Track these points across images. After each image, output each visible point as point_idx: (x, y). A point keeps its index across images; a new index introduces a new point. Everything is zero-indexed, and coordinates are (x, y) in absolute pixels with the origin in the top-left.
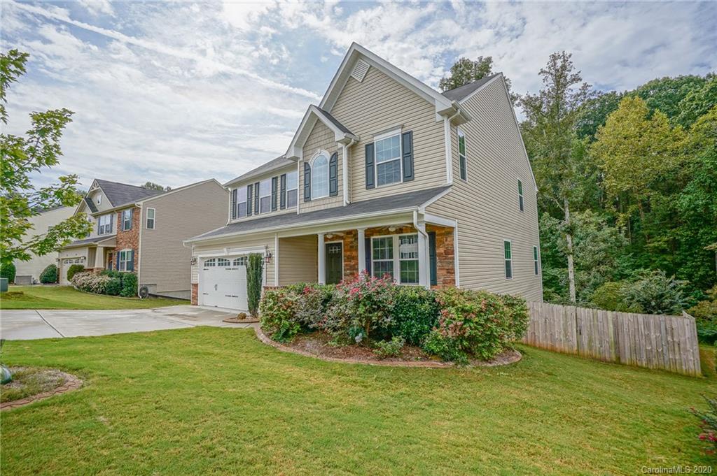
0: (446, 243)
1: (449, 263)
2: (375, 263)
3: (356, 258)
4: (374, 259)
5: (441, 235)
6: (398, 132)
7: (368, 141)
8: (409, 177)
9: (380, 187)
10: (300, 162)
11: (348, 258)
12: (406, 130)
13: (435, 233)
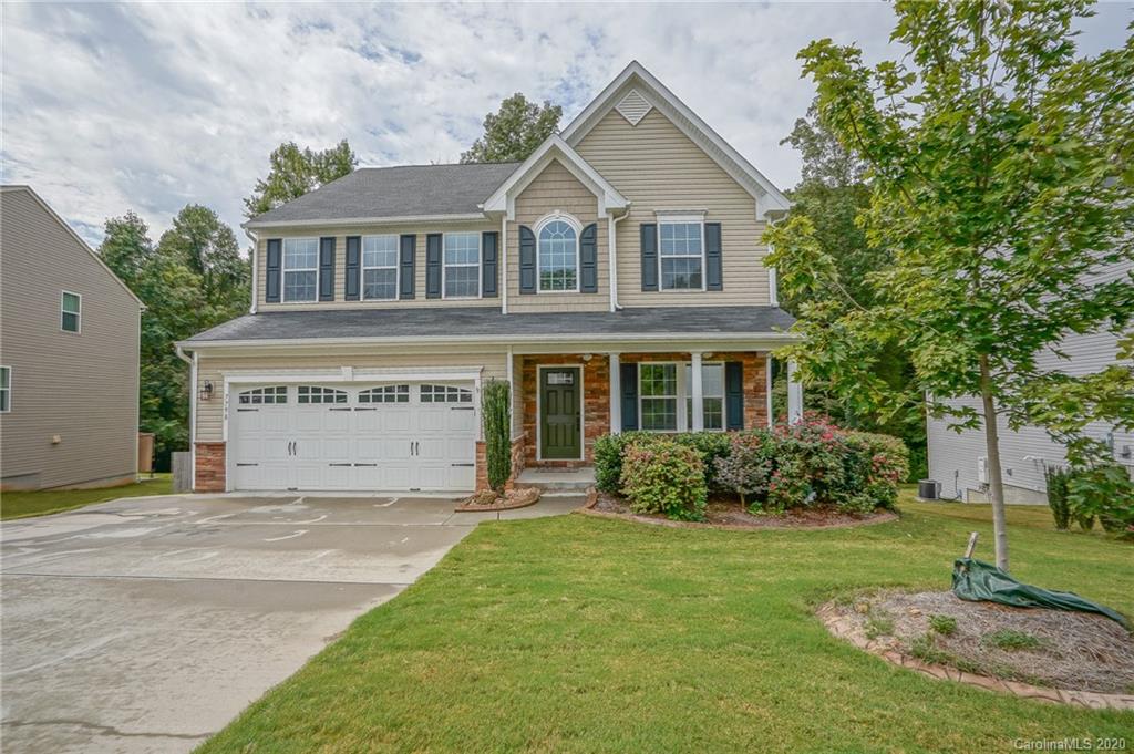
0: (758, 377)
1: (761, 402)
2: (643, 400)
3: (606, 393)
4: (642, 394)
5: (750, 366)
6: (700, 220)
7: (648, 220)
8: (716, 284)
9: (665, 291)
10: (508, 222)
11: (592, 392)
12: (713, 219)
13: (741, 363)
